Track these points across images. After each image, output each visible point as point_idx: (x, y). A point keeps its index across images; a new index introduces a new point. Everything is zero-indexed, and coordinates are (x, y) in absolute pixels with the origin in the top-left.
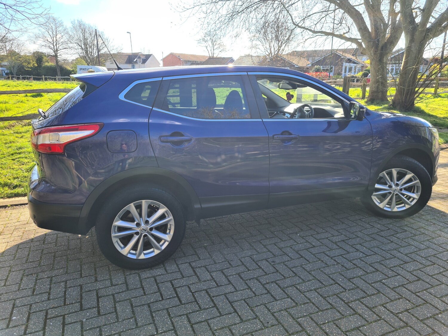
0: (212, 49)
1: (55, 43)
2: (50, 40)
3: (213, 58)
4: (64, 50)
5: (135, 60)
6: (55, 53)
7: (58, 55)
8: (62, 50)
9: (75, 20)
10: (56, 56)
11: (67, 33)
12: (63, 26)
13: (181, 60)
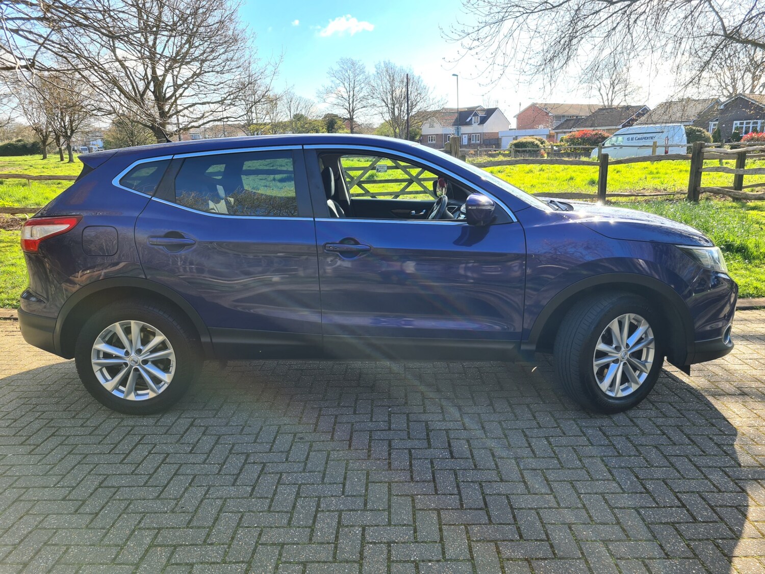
0: (611, 92)
1: (352, 99)
2: (346, 96)
3: (610, 109)
4: (364, 109)
5: (468, 120)
6: (350, 115)
7: (354, 117)
8: (360, 110)
9: (380, 63)
10: (351, 119)
11: (369, 83)
12: (364, 72)
13: (550, 114)
